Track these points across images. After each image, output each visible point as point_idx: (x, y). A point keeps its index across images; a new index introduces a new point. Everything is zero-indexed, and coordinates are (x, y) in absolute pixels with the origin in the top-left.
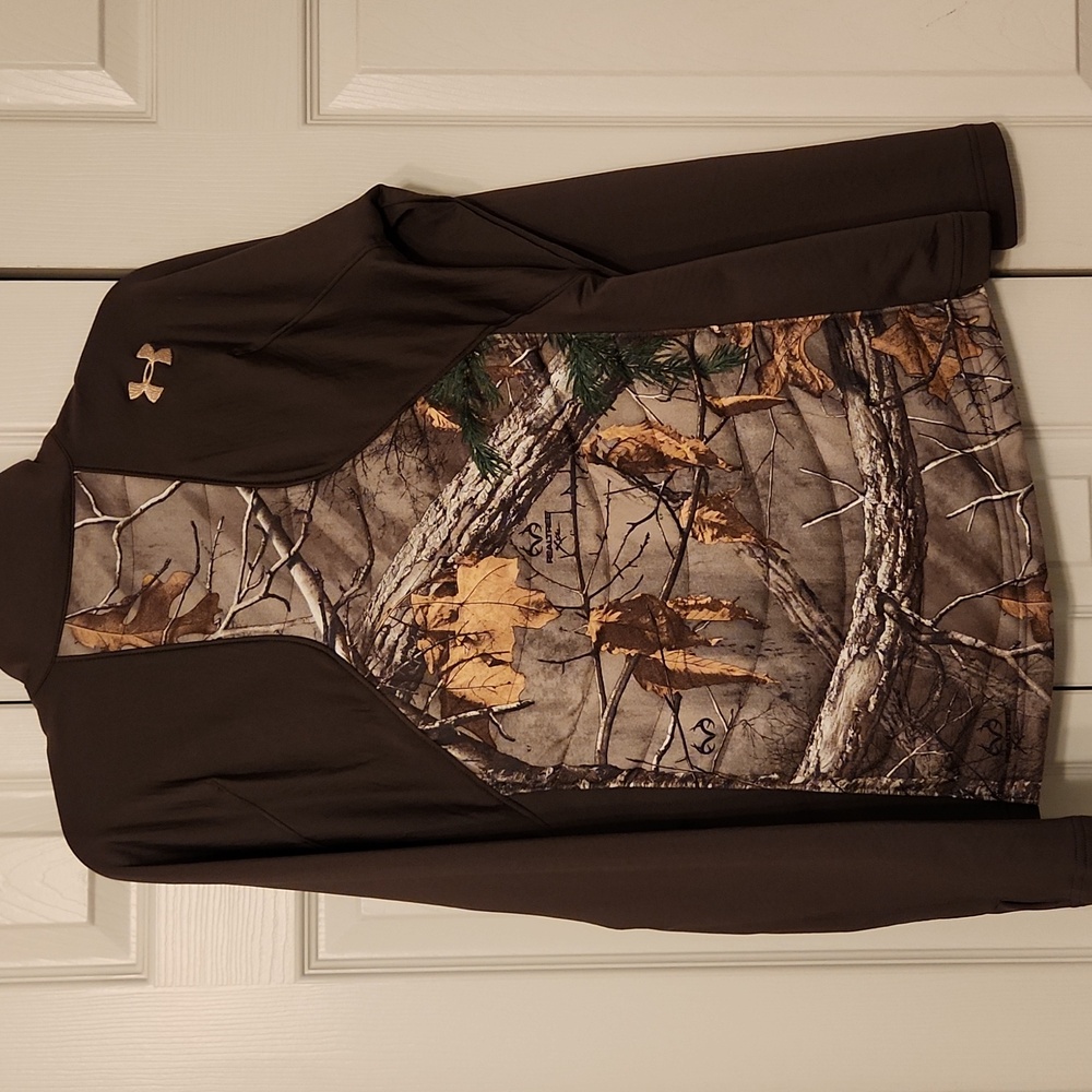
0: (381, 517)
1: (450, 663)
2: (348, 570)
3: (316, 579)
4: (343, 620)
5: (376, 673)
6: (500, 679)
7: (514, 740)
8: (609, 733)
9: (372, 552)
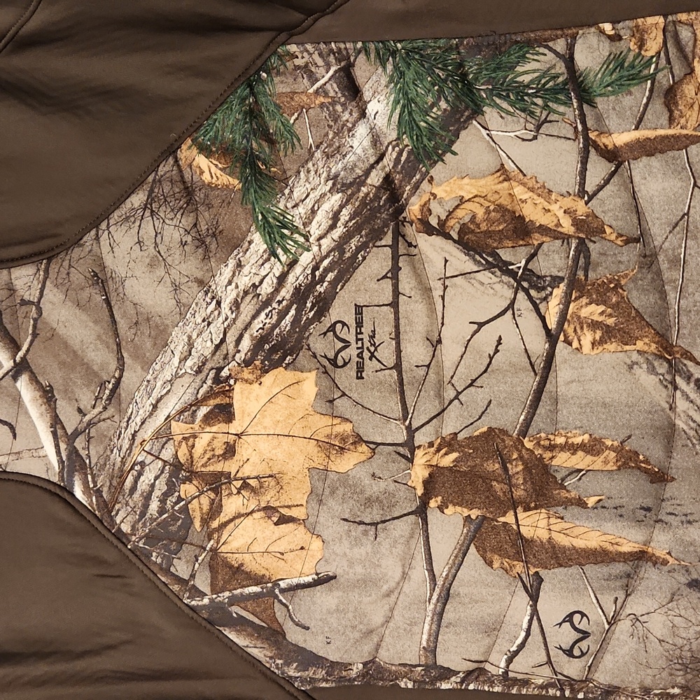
0: (133, 312)
1: (223, 518)
2: (88, 386)
3: (48, 395)
4: (83, 453)
5: (126, 528)
6: (289, 543)
7: (308, 628)
8: (439, 626)
9: (121, 359)
